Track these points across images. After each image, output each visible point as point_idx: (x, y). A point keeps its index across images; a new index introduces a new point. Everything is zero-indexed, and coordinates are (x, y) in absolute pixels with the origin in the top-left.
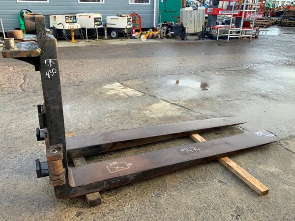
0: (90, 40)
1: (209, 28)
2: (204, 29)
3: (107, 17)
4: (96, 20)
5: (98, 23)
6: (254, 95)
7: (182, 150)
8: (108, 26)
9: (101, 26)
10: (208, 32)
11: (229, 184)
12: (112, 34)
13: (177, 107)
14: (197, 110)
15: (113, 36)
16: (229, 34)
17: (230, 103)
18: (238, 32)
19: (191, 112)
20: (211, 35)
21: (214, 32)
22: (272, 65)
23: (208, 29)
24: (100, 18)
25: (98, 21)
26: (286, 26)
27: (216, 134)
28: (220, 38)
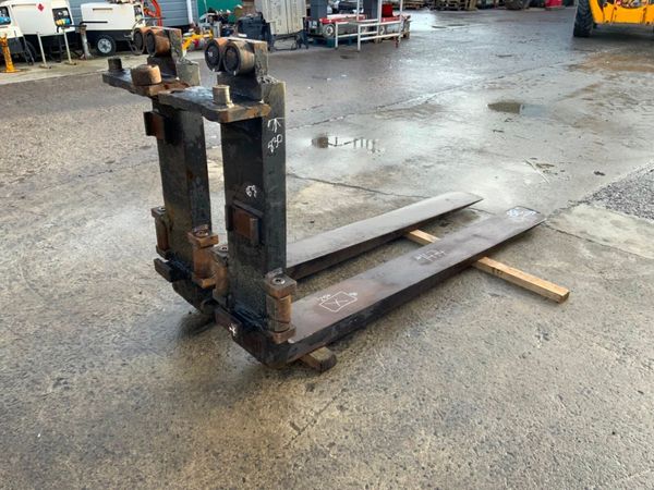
0: (50, 64)
1: (315, 23)
2: (306, 24)
3: (82, 6)
4: (57, 13)
5: (63, 21)
6: (464, 150)
7: (419, 258)
8: (90, 27)
9: (72, 29)
10: (313, 31)
11: (509, 297)
12: (100, 47)
13: (348, 189)
14: (388, 191)
15: (103, 50)
16: (359, 34)
17: (433, 169)
18: (372, 29)
19: (378, 195)
20: (322, 36)
21: (327, 31)
22: (462, 93)
23: (313, 25)
24: (66, 9)
25: (62, 17)
26: (445, 9)
27: (443, 225)
28: (342, 42)
